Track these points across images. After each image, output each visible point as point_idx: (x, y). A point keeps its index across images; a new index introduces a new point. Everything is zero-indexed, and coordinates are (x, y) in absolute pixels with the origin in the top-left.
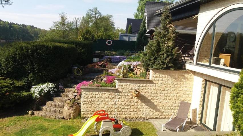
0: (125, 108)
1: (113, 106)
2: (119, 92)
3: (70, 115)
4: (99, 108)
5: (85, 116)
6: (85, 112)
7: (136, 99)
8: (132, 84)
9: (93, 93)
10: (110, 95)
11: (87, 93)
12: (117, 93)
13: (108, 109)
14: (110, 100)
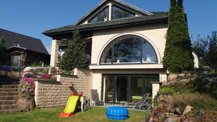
0: (64, 97)
1: (57, 96)
2: (61, 84)
3: (29, 107)
4: (49, 99)
5: (39, 107)
6: (39, 103)
7: (69, 90)
8: (68, 78)
9: (46, 85)
10: (55, 87)
11: (41, 85)
12: (59, 86)
13: (54, 99)
14: (55, 91)
